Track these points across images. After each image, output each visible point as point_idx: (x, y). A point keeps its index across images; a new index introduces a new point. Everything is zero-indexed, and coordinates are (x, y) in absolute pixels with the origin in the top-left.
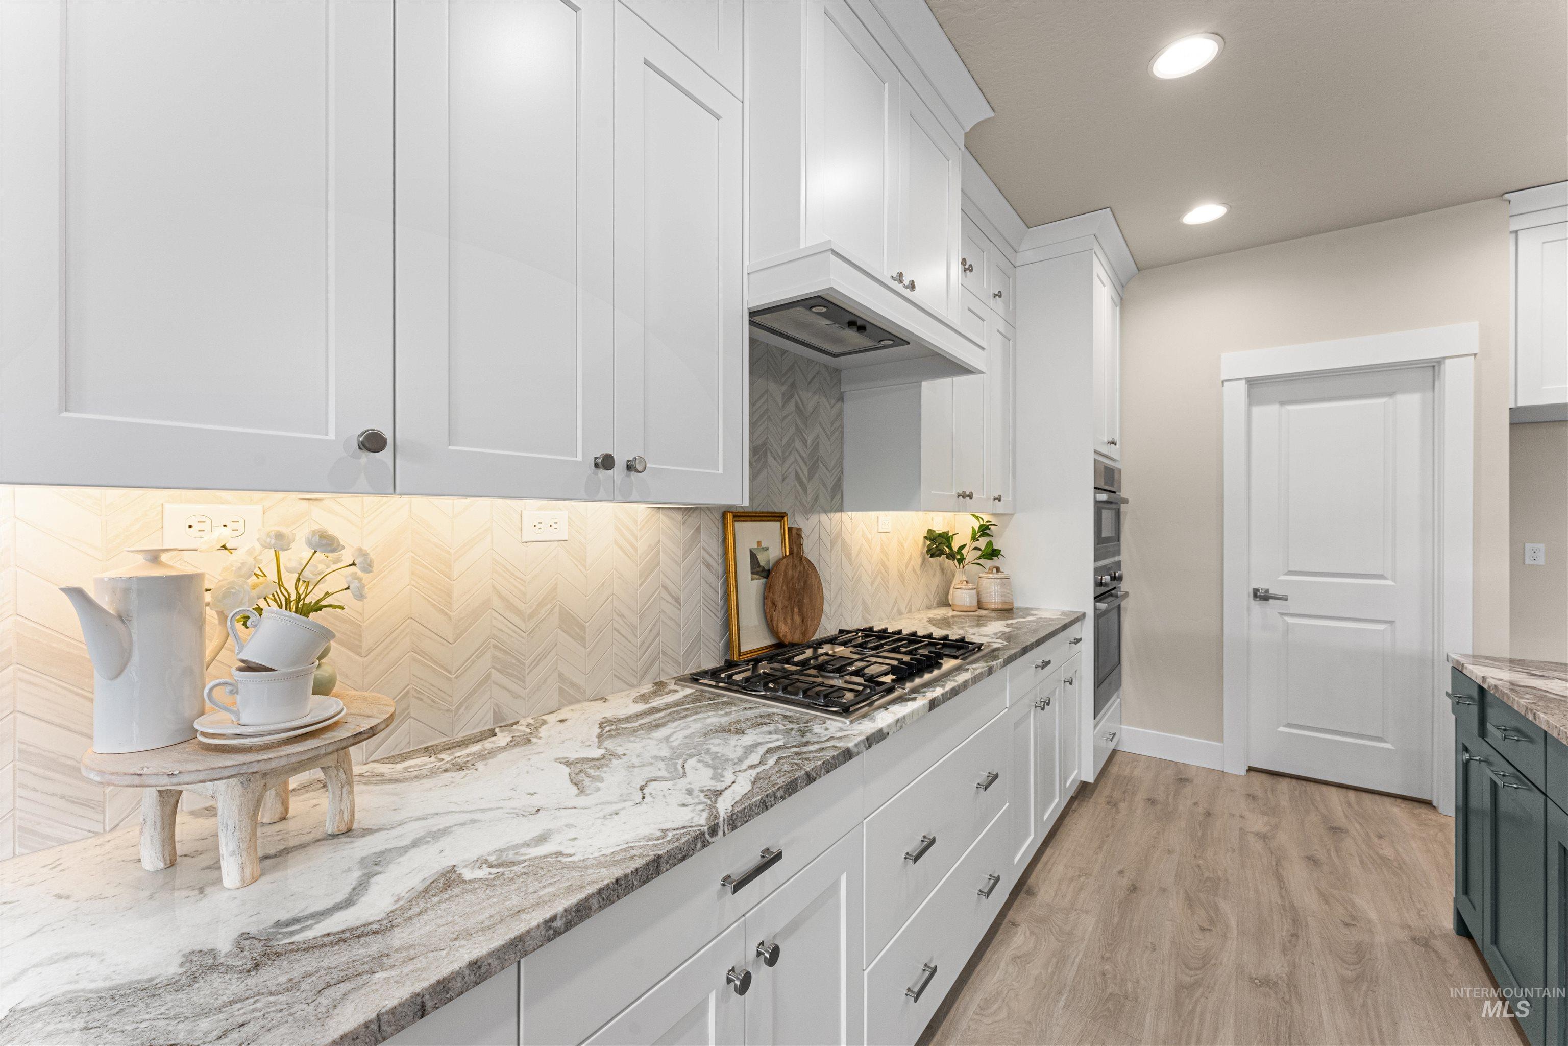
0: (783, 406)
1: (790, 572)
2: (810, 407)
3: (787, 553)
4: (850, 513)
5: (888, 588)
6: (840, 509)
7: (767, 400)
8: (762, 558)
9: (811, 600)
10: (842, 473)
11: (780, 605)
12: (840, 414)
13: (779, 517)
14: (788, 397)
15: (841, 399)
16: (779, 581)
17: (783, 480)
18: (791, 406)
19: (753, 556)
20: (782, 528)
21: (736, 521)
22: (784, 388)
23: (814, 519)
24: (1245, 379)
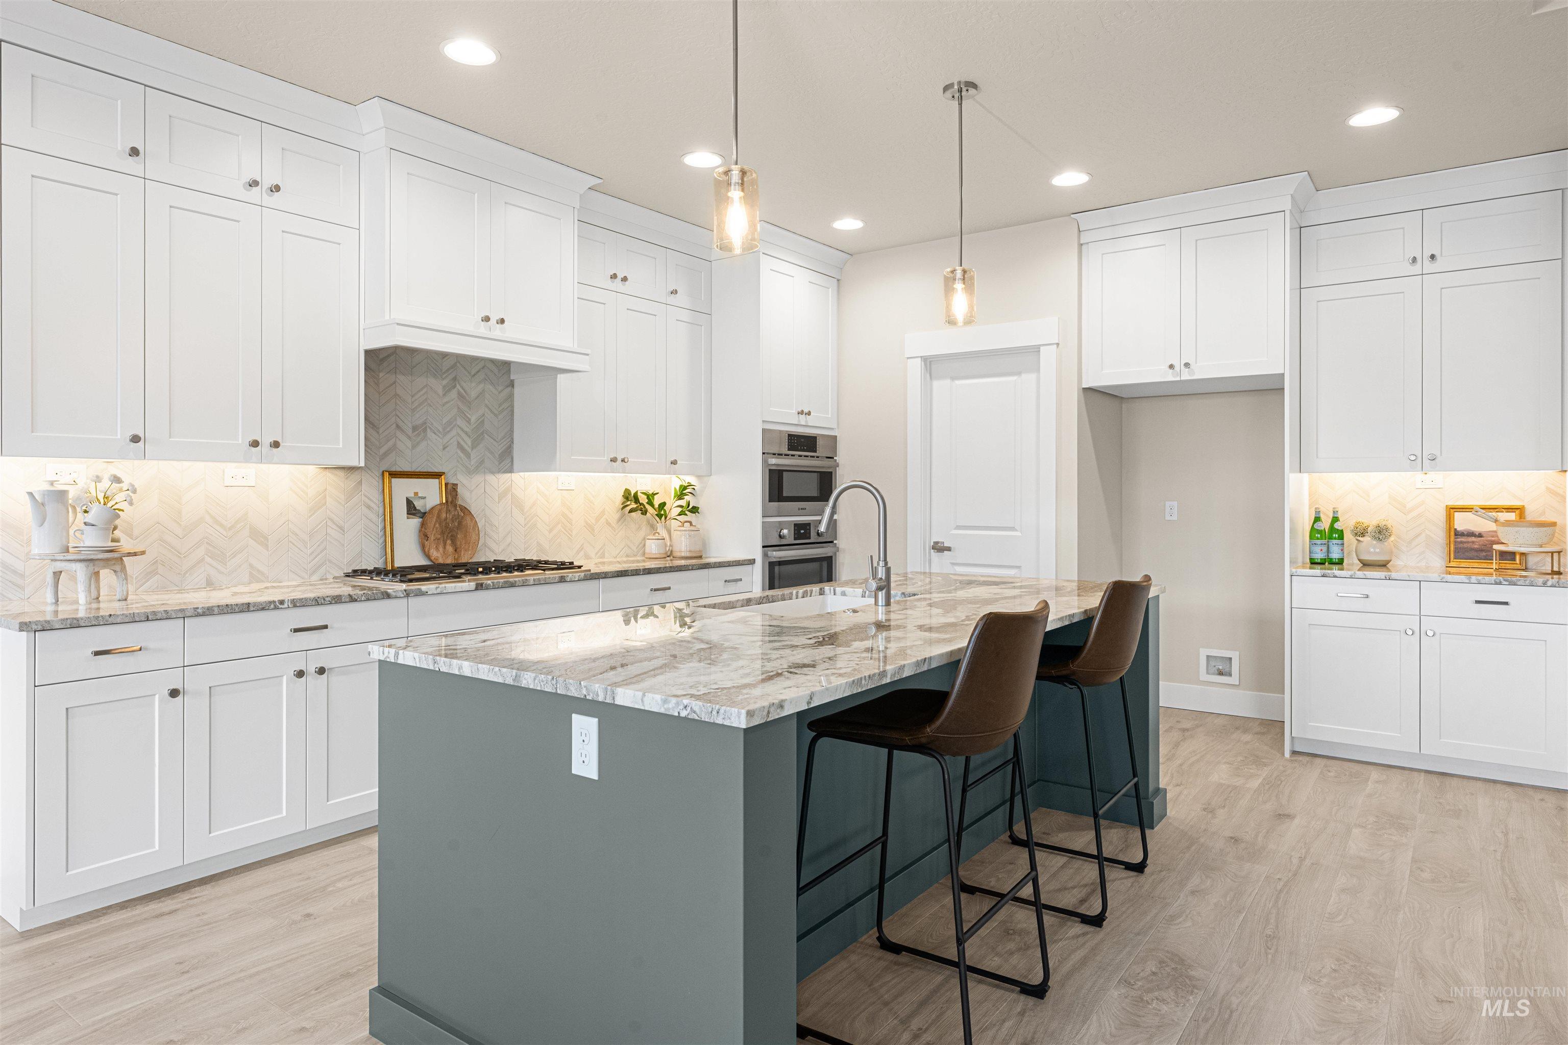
0: (444, 395)
1: (444, 515)
2: (473, 394)
3: (444, 501)
4: (522, 474)
5: (571, 536)
6: (511, 470)
7: (426, 392)
8: (418, 504)
9: (465, 536)
10: (513, 442)
11: (432, 538)
12: (511, 397)
13: (437, 475)
14: (447, 390)
15: (512, 384)
16: (432, 521)
17: (444, 449)
18: (453, 394)
19: (409, 503)
20: (440, 483)
21: (392, 477)
22: (445, 382)
23: (478, 479)
24: (921, 357)
